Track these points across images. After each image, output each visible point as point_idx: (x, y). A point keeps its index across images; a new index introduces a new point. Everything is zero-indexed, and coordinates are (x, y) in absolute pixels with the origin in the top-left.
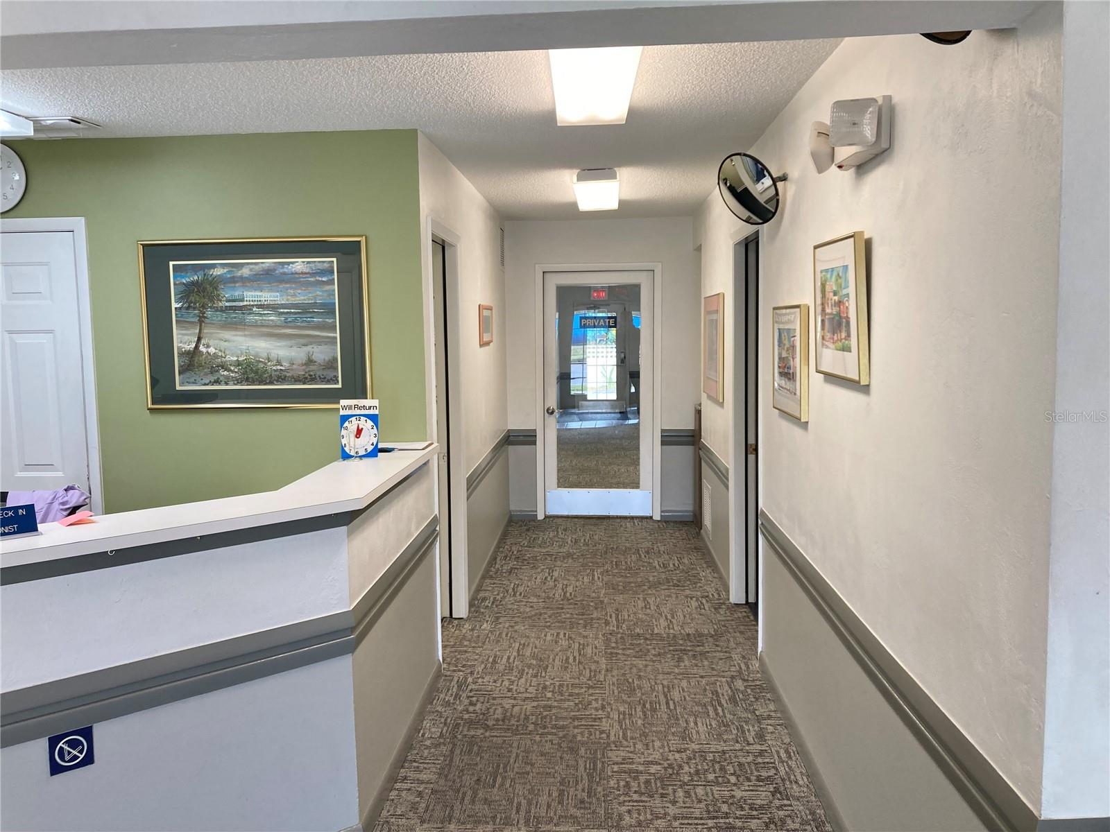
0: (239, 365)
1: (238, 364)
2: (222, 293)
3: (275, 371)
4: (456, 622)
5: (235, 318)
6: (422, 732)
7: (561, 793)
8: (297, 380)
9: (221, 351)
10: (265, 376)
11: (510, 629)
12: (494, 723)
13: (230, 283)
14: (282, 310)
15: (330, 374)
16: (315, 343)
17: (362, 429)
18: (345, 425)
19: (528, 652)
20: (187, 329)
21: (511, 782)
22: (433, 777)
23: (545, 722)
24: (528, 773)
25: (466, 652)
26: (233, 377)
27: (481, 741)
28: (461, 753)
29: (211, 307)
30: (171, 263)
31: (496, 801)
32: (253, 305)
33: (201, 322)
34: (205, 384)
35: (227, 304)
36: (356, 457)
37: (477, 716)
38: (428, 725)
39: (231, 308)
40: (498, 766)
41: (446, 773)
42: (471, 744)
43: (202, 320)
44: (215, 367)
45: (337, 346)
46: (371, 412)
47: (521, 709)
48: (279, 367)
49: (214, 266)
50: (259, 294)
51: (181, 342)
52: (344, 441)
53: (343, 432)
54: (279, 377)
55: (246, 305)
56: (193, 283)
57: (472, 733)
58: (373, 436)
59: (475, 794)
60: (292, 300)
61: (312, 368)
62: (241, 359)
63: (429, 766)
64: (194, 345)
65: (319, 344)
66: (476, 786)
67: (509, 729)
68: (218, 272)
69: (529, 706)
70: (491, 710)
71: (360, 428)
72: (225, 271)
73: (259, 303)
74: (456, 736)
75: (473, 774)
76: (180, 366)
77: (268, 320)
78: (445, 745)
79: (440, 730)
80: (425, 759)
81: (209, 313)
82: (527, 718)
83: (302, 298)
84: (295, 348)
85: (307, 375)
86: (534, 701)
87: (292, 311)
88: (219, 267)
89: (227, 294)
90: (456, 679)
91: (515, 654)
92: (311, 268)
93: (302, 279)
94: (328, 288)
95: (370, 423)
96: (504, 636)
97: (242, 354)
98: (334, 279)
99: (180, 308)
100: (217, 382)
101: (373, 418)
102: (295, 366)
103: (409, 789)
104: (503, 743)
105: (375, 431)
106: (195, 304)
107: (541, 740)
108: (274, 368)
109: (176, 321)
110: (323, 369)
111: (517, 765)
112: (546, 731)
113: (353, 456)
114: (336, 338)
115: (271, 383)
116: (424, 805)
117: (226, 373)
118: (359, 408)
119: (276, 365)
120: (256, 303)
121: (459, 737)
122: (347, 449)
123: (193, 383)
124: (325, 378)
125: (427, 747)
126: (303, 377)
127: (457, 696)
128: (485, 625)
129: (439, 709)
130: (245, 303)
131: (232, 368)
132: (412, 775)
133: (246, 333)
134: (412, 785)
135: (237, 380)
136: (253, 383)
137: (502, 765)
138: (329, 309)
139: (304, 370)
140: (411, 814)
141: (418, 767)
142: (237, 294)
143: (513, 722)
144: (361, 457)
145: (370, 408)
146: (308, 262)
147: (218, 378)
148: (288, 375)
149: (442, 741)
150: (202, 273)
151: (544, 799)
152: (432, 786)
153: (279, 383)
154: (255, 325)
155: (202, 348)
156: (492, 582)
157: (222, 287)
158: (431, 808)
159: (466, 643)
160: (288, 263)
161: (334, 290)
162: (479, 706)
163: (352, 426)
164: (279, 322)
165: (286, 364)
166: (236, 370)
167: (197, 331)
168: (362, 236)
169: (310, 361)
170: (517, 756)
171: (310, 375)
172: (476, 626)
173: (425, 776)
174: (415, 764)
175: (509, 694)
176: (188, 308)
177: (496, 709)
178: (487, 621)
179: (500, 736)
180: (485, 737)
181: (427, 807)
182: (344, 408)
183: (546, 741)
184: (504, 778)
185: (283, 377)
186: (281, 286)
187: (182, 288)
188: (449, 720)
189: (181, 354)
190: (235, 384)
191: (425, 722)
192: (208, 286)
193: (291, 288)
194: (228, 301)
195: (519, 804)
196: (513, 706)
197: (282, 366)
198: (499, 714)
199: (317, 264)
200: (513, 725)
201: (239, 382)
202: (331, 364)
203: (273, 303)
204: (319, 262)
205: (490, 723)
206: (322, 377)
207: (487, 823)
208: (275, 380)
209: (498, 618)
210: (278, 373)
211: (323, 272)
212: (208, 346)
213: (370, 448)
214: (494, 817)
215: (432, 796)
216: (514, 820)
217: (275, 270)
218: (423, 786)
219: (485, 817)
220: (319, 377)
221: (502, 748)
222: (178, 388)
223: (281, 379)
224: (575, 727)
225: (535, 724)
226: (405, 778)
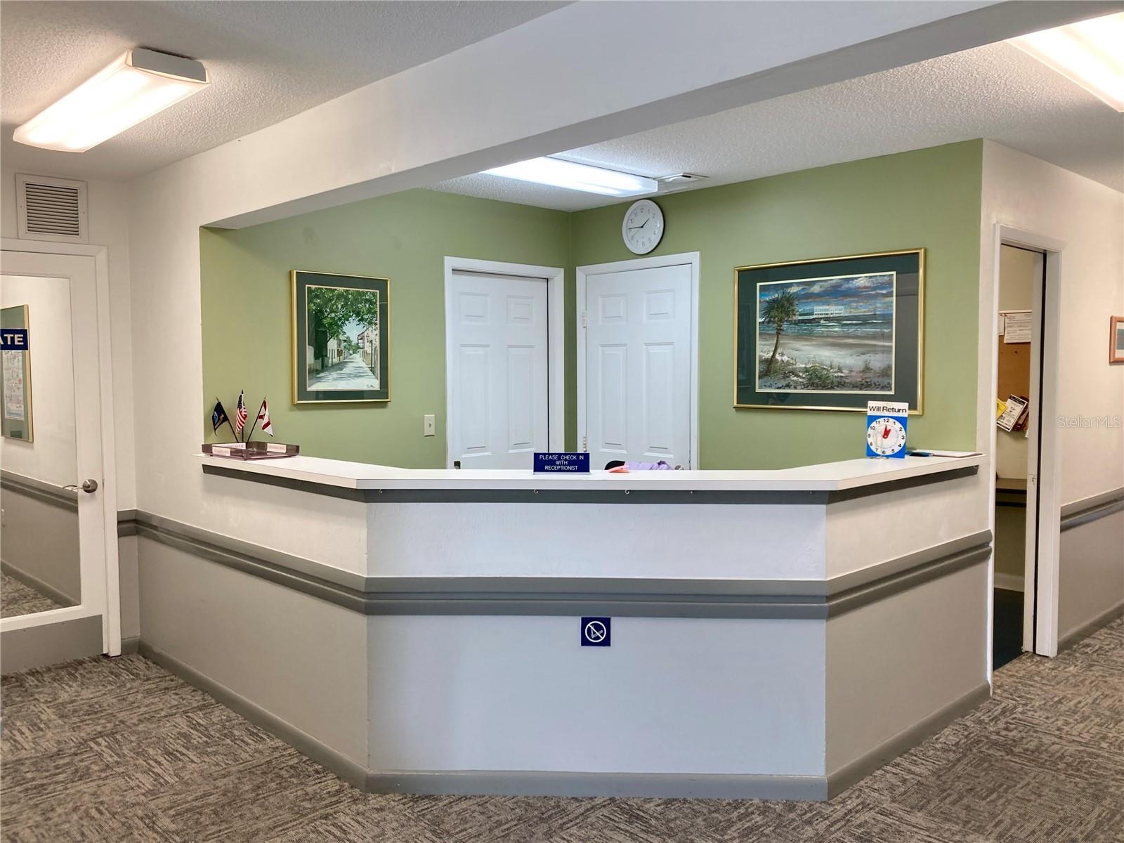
0: (806, 372)
1: (806, 370)
2: (796, 308)
3: (837, 377)
4: (1038, 658)
5: (805, 329)
6: (937, 736)
7: (1054, 828)
8: (855, 386)
9: (792, 359)
10: (827, 382)
11: (1100, 678)
12: (1022, 751)
13: (804, 298)
14: (845, 322)
15: (885, 381)
16: (872, 351)
17: (890, 430)
18: (872, 425)
19: (1108, 702)
20: (766, 340)
21: (1006, 802)
22: (926, 773)
23: (1082, 766)
24: (1029, 801)
25: (1032, 686)
26: (800, 382)
27: (997, 761)
28: (967, 764)
29: (787, 321)
30: (758, 284)
31: (977, 811)
32: (821, 318)
33: (778, 334)
34: (778, 388)
35: (800, 318)
36: (883, 456)
37: (1006, 740)
38: (948, 733)
39: (803, 321)
40: (1001, 785)
41: (941, 773)
42: (983, 760)
43: (779, 332)
44: (788, 372)
45: (892, 354)
46: (900, 414)
47: (1062, 748)
48: (840, 374)
49: (791, 285)
50: (827, 307)
51: (762, 351)
52: (870, 440)
53: (870, 431)
54: (839, 383)
55: (816, 318)
56: (774, 301)
57: (991, 752)
58: (900, 437)
59: (961, 798)
60: (854, 313)
61: (868, 375)
62: (808, 366)
63: (928, 763)
64: (771, 354)
65: (875, 352)
66: (965, 794)
67: (1033, 761)
68: (794, 290)
69: (1072, 748)
70: (1025, 741)
71: (888, 429)
72: (800, 288)
73: (826, 316)
74: (971, 750)
75: (968, 784)
76: (760, 372)
77: (833, 331)
78: (954, 752)
79: (958, 740)
80: (927, 757)
81: (785, 326)
82: (1062, 757)
83: (863, 310)
84: (854, 356)
85: (863, 382)
86: (1081, 745)
87: (854, 322)
88: (795, 286)
89: (800, 308)
90: (1003, 705)
91: (1090, 701)
92: (872, 281)
93: (864, 293)
94: (888, 299)
95: (898, 425)
96: (1087, 682)
97: (809, 362)
98: (892, 292)
99: (763, 322)
100: (788, 386)
101: (902, 421)
102: (853, 374)
103: (896, 774)
104: (1019, 770)
105: (903, 433)
106: (774, 318)
107: (1065, 780)
108: (836, 375)
109: (760, 333)
110: (879, 376)
111: (1021, 791)
112: (1077, 773)
113: (879, 455)
114: (891, 347)
115: (832, 388)
116: (903, 790)
117: (795, 378)
118: (888, 410)
119: (837, 372)
120: (823, 316)
121: (975, 751)
122: (873, 448)
123: (769, 386)
124: (879, 385)
125: (936, 749)
126: (859, 383)
127: (996, 719)
128: (1072, 668)
129: (968, 723)
130: (814, 317)
131: (801, 374)
132: (906, 765)
133: (814, 343)
134: (902, 772)
135: (804, 385)
136: (817, 387)
137: (1004, 786)
138: (886, 319)
139: (862, 377)
140: (886, 792)
141: (915, 761)
142: (808, 308)
143: (1044, 756)
144: (888, 457)
145: (899, 411)
146: (871, 277)
147: (789, 383)
148: (847, 381)
149: (954, 748)
150: (781, 291)
151: (1033, 825)
152: (920, 779)
153: (839, 389)
154: (822, 336)
155: (778, 357)
156: (1109, 632)
157: (797, 303)
158: (908, 794)
159: (1036, 678)
160: (853, 279)
161: (892, 302)
162: (1014, 733)
163: (880, 426)
164: (842, 333)
165: (846, 372)
166: (804, 376)
167: (775, 342)
168: (920, 249)
169: (867, 369)
170: (1028, 784)
171: (867, 382)
172: (1059, 667)
173: (918, 769)
174: (915, 758)
175: (1057, 733)
176: (769, 322)
177: (1031, 741)
178: (1076, 666)
179: (1020, 764)
180: (1002, 759)
181: (905, 792)
182: (872, 409)
183: (1071, 782)
184: (1000, 797)
185: (843, 383)
186: (846, 300)
187: (765, 305)
188: (972, 735)
189: (761, 362)
190: (802, 389)
191: (946, 729)
192: (785, 303)
193: (854, 301)
194: (801, 315)
195: (1001, 821)
196: (1053, 744)
197: (842, 372)
198: (1032, 745)
199: (878, 278)
200: (1042, 758)
201: (806, 386)
202: (885, 373)
203: (838, 315)
204: (880, 276)
205: (1016, 750)
206: (877, 384)
207: (958, 824)
208: (836, 386)
209: (1091, 666)
210: (838, 379)
211: (882, 286)
212: (782, 355)
213: (897, 449)
214: (967, 822)
215: (916, 787)
216: (987, 830)
217: (841, 285)
218: (912, 776)
219: (959, 818)
220: (875, 384)
221: (1015, 773)
222: (758, 390)
223: (841, 385)
224: (1113, 780)
225: (1068, 765)
226: (898, 765)
